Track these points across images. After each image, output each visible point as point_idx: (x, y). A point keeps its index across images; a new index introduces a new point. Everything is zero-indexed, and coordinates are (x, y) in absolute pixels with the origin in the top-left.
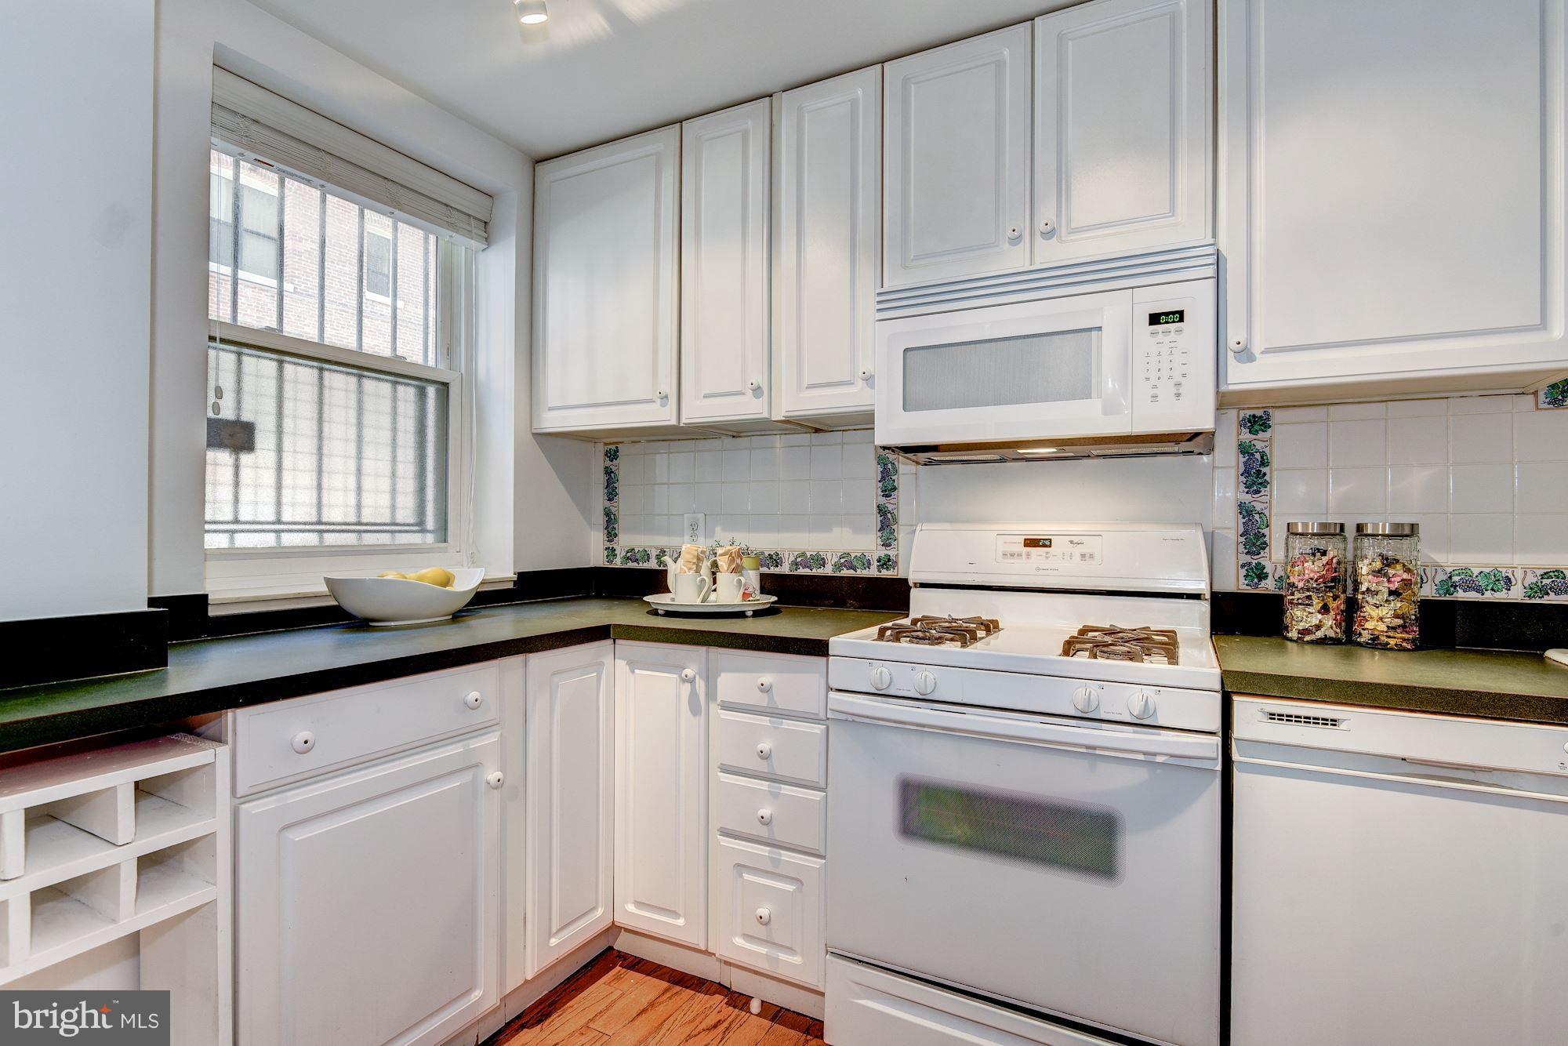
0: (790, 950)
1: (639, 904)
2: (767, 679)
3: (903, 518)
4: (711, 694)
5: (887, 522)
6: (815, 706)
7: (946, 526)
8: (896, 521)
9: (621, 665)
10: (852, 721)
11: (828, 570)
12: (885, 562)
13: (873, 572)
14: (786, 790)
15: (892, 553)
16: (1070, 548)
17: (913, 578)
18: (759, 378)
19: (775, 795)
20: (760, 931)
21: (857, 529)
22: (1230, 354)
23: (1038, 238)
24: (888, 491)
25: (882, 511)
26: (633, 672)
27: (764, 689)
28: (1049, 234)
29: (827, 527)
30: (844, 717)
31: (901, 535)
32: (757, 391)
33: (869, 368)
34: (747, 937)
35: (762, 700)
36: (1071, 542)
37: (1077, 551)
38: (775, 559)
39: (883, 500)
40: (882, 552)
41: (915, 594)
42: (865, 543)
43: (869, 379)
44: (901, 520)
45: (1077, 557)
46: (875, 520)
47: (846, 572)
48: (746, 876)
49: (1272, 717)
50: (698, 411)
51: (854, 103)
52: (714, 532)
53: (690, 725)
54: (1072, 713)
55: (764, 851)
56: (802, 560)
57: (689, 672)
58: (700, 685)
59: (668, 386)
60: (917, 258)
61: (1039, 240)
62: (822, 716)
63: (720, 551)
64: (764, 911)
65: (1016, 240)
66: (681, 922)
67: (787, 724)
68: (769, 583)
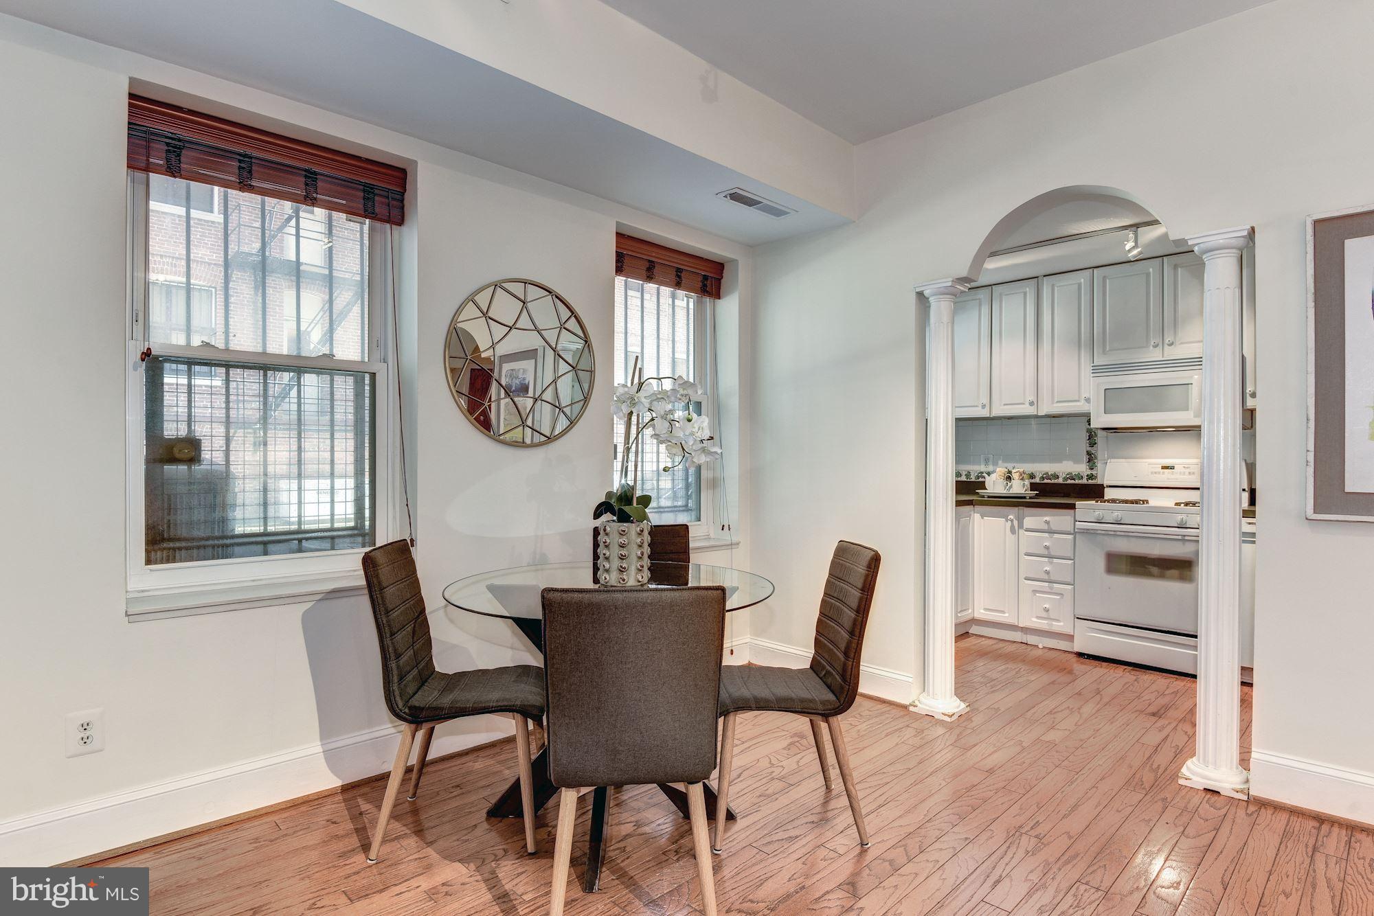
0: (1058, 620)
1: (986, 609)
2: (1047, 518)
3: (1099, 456)
4: (1021, 526)
5: (1091, 459)
6: (1070, 529)
7: (1124, 460)
8: (1096, 458)
9: (977, 516)
10: (1086, 532)
11: (1060, 481)
12: (1091, 477)
13: (1084, 481)
14: (1055, 560)
15: (1094, 472)
16: (1184, 470)
17: (1106, 483)
18: (1032, 398)
19: (1051, 563)
20: (1044, 614)
21: (1076, 461)
22: (1248, 395)
23: (1166, 346)
24: (1093, 444)
25: (1089, 453)
26: (983, 518)
27: (1047, 522)
28: (1171, 344)
29: (1059, 460)
30: (1082, 531)
31: (1099, 465)
32: (1032, 404)
33: (1087, 395)
34: (1038, 617)
35: (1046, 527)
36: (1184, 467)
37: (1187, 471)
38: (1032, 476)
39: (1089, 449)
40: (1089, 472)
41: (1107, 490)
42: (1082, 468)
43: (1088, 400)
44: (1099, 458)
45: (1187, 473)
46: (1085, 458)
47: (1069, 482)
48: (1037, 595)
49: (1250, 523)
50: (999, 411)
51: (1080, 285)
52: (997, 463)
53: (1011, 538)
54: (1176, 526)
55: (1046, 584)
56: (1046, 476)
57: (1011, 517)
58: (1016, 523)
59: (986, 401)
60: (1110, 350)
61: (1166, 347)
62: (1072, 532)
63: (1014, 471)
64: (1047, 606)
65: (1156, 346)
66: (1007, 615)
67: (1056, 536)
68: (1033, 486)
